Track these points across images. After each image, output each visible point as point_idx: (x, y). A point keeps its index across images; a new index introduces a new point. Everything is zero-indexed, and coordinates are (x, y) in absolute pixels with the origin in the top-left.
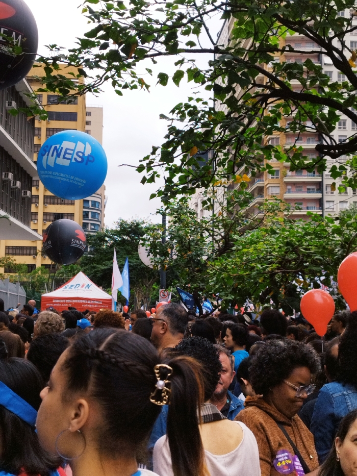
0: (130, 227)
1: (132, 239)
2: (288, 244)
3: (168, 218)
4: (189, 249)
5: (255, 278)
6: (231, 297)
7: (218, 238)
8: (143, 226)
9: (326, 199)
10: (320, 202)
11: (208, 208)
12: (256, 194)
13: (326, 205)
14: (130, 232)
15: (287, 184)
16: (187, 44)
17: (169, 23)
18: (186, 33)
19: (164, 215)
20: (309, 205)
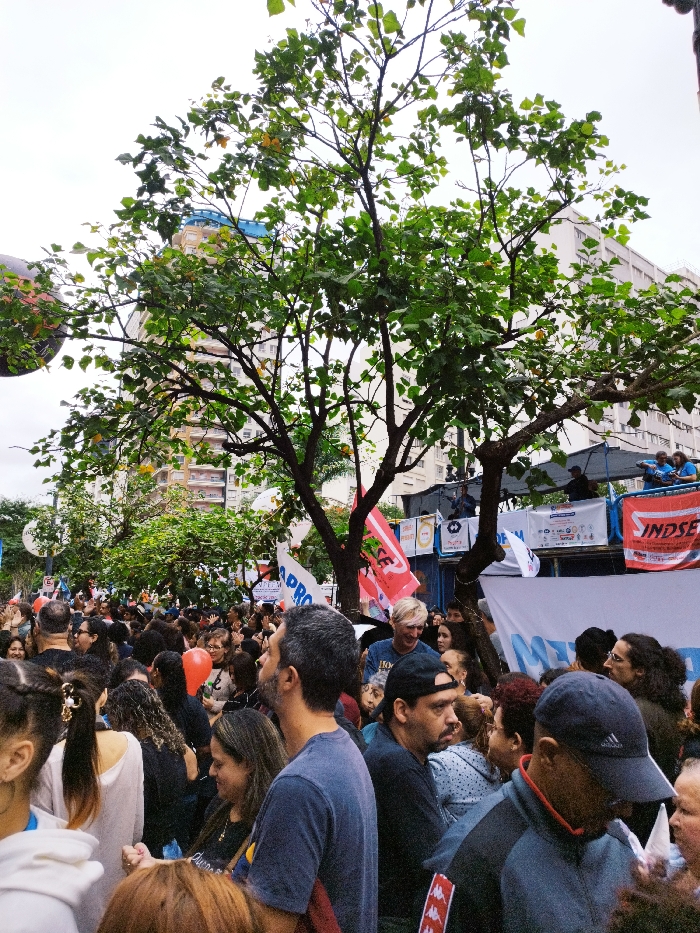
0: (14, 507)
1: (15, 519)
2: (189, 535)
3: (60, 500)
4: (83, 534)
5: (153, 570)
6: (125, 588)
7: (115, 524)
8: (30, 506)
9: (228, 488)
10: (223, 490)
11: (108, 492)
12: (159, 479)
13: (228, 494)
14: (14, 512)
15: (192, 470)
16: (98, 331)
17: (80, 308)
18: (98, 320)
19: (56, 496)
20: (212, 492)
